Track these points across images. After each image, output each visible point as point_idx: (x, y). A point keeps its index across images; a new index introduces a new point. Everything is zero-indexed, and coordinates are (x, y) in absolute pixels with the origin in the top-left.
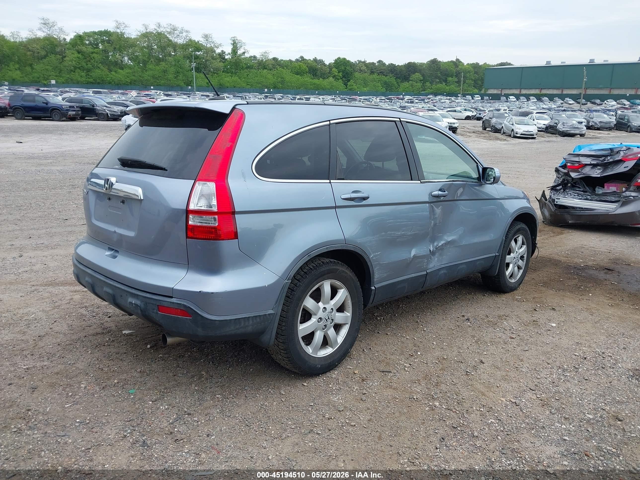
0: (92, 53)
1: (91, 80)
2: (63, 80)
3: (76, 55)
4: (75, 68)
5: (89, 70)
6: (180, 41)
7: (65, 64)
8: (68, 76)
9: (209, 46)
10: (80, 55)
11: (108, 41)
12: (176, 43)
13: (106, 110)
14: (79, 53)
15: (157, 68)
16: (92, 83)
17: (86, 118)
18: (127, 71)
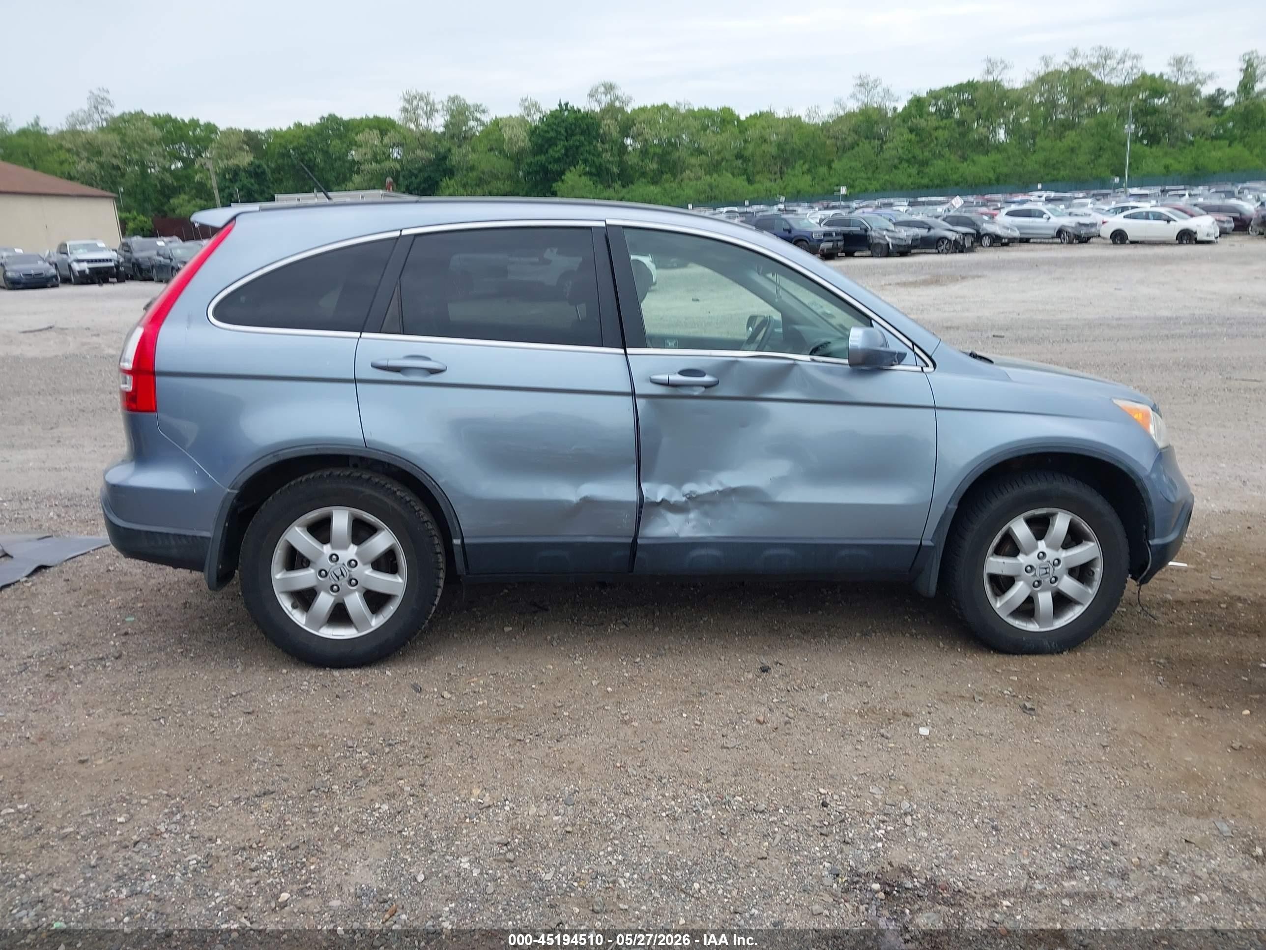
0: (936, 129)
1: (925, 181)
2: (878, 186)
3: (907, 136)
4: (901, 160)
5: (925, 163)
6: (1116, 80)
7: (887, 155)
8: (887, 177)
9: (1182, 81)
10: (913, 137)
11: (971, 103)
12: (1110, 85)
13: (887, 238)
14: (911, 131)
15: (1059, 144)
16: (927, 187)
17: (856, 254)
18: (994, 156)
